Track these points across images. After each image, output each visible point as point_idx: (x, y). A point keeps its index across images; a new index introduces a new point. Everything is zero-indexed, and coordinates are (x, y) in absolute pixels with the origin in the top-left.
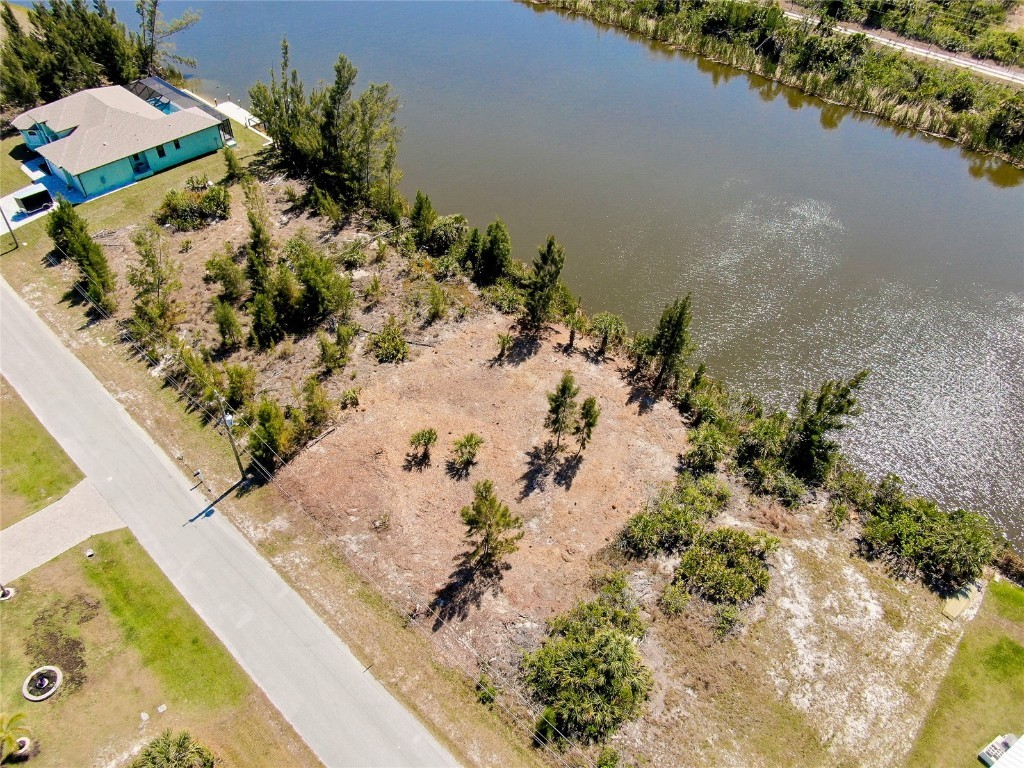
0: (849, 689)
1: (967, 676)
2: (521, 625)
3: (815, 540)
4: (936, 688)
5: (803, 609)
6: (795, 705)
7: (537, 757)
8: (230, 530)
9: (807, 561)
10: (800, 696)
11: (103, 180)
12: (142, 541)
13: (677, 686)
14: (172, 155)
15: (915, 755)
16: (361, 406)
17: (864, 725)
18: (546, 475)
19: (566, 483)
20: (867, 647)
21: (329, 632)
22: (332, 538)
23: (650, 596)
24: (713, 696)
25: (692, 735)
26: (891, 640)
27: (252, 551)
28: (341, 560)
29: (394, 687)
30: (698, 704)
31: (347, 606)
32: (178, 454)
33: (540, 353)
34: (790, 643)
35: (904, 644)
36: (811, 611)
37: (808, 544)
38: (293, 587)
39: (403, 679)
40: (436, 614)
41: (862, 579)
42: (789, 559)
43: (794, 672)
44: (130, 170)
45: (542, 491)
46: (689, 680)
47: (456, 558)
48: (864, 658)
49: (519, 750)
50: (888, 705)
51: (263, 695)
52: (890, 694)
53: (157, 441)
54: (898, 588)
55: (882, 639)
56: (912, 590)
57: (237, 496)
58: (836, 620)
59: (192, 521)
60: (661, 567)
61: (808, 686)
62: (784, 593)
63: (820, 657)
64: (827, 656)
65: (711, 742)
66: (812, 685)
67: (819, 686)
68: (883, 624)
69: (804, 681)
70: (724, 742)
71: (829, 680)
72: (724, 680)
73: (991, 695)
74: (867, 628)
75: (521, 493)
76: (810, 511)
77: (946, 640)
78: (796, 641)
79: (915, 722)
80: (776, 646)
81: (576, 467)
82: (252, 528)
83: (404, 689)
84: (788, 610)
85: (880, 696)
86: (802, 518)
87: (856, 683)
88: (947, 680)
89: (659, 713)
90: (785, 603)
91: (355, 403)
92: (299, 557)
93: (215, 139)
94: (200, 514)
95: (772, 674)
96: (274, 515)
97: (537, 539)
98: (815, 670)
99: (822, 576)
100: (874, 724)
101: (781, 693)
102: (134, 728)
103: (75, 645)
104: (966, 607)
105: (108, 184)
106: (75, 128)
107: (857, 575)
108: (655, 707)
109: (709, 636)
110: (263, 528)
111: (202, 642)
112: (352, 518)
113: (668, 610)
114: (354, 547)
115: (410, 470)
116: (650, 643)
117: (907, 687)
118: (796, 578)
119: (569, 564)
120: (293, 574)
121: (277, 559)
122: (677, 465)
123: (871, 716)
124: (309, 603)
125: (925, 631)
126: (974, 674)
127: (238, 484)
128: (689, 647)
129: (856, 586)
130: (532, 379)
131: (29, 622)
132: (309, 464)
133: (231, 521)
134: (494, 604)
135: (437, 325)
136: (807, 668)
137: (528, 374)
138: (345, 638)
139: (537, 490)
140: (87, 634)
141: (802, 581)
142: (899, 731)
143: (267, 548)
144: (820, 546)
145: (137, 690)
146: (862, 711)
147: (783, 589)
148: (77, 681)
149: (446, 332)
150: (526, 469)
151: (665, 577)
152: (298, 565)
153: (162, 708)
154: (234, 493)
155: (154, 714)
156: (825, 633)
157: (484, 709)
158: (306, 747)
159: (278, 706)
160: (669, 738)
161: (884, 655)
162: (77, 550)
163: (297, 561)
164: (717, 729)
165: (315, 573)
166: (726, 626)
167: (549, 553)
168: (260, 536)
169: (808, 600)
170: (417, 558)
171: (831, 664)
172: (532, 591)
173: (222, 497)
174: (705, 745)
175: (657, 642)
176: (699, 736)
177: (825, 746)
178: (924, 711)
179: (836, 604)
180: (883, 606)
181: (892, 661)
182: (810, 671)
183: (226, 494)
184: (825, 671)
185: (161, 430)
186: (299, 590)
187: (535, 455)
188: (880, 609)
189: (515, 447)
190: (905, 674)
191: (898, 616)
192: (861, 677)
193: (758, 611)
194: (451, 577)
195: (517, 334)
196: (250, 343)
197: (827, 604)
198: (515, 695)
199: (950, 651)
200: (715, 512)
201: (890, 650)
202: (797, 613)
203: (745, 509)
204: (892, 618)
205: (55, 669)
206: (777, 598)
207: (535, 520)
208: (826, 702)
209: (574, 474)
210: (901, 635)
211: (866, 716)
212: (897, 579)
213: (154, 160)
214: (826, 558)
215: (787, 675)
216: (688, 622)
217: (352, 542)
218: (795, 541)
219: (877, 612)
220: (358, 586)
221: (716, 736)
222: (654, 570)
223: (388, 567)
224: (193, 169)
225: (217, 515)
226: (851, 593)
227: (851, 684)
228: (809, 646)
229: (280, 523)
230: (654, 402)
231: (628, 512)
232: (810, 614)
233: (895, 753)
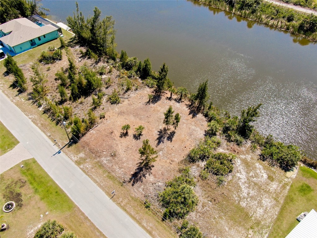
0: (258, 200)
1: (293, 195)
2: (158, 184)
3: (247, 155)
4: (284, 199)
5: (243, 176)
6: (241, 205)
7: (164, 224)
8: (66, 158)
9: (245, 162)
10: (243, 202)
11: (21, 48)
12: (39, 162)
13: (206, 201)
14: (43, 40)
15: (278, 219)
16: (106, 118)
17: (262, 211)
18: (164, 138)
19: (171, 140)
20: (263, 187)
21: (98, 188)
22: (98, 159)
23: (197, 174)
24: (217, 203)
25: (210, 215)
26: (270, 185)
27: (73, 164)
28: (101, 166)
29: (119, 204)
30: (212, 206)
31: (104, 180)
32: (49, 134)
33: (161, 100)
34: (240, 187)
35: (274, 186)
36: (246, 177)
37: (245, 157)
38: (87, 174)
39: (122, 202)
40: (132, 182)
41: (261, 167)
42: (239, 161)
43: (241, 195)
44: (30, 45)
45: (163, 143)
46: (209, 199)
47: (137, 164)
48: (262, 191)
49: (158, 222)
50: (269, 204)
51: (78, 208)
52: (270, 201)
53: (42, 131)
54: (272, 169)
55: (267, 185)
56: (276, 169)
57: (68, 147)
58: (253, 180)
59: (54, 155)
60: (200, 165)
61: (245, 199)
62: (238, 172)
63: (249, 191)
64: (251, 190)
65: (216, 217)
66: (246, 199)
67: (249, 200)
68: (268, 180)
69: (244, 198)
70: (220, 217)
71: (252, 197)
72: (220, 199)
73: (300, 201)
74: (263, 181)
75: (157, 144)
76: (245, 147)
77: (287, 184)
78: (241, 186)
79: (278, 209)
80: (236, 188)
81: (174, 135)
82: (73, 157)
83: (122, 205)
84: (239, 177)
85: (267, 202)
86: (243, 149)
87: (260, 198)
88: (287, 196)
89: (200, 209)
90: (238, 175)
91: (104, 117)
92: (88, 165)
93: (57, 34)
94: (57, 153)
95: (235, 196)
96: (80, 153)
97: (162, 158)
98: (247, 195)
99: (249, 166)
100: (265, 210)
101: (237, 202)
102: (39, 220)
103: (19, 195)
104: (293, 174)
105: (23, 50)
106: (11, 32)
107: (260, 166)
108: (199, 207)
109: (215, 185)
110: (77, 157)
111: (59, 192)
112: (104, 153)
113: (202, 177)
114: (105, 162)
115: (122, 137)
116: (197, 188)
117: (275, 199)
118: (241, 167)
119: (172, 165)
120: (86, 171)
121: (81, 166)
122: (204, 134)
123: (264, 208)
124: (92, 179)
125: (280, 182)
126: (295, 194)
127: (68, 143)
128: (209, 189)
129: (260, 169)
130: (159, 108)
131: (4, 188)
132: (90, 137)
133: (66, 155)
134: (149, 178)
135: (129, 92)
136: (245, 194)
137: (158, 106)
138: (103, 189)
139: (162, 143)
140: (22, 191)
141: (243, 168)
142: (273, 212)
143: (78, 163)
144: (249, 157)
145: (39, 208)
146: (262, 206)
147: (237, 171)
148: (20, 206)
149: (132, 94)
150: (158, 136)
151: (202, 168)
152: (88, 168)
153: (47, 213)
154: (67, 146)
155: (45, 215)
156: (250, 183)
157: (147, 209)
158: (92, 223)
159: (83, 211)
160: (204, 217)
161: (268, 189)
162: (18, 165)
163: (88, 166)
164: (218, 213)
165: (93, 170)
166: (220, 182)
167: (166, 162)
168: (76, 159)
169: (245, 173)
170: (125, 164)
171: (252, 193)
172: (161, 173)
173: (63, 147)
174: (215, 218)
175: (199, 188)
176: (213, 215)
177: (251, 217)
178: (280, 206)
179: (253, 175)
180: (268, 175)
181: (270, 191)
182: (246, 195)
183: (64, 146)
184: (250, 195)
185: (43, 127)
186: (88, 175)
187: (160, 132)
188: (267, 176)
189: (154, 129)
190: (274, 195)
191: (272, 177)
192: (261, 196)
193: (230, 177)
194: (136, 170)
195: (154, 94)
196: (70, 99)
197: (251, 174)
198: (156, 205)
199: (288, 188)
200: (216, 148)
201: (270, 188)
202: (242, 178)
203: (225, 147)
204: (270, 178)
205: (13, 202)
206: (236, 173)
207: (161, 152)
208: (251, 204)
209: (173, 137)
210: (273, 183)
211: (263, 208)
212: (272, 166)
213: (37, 42)
214: (250, 161)
215: (239, 196)
216: (209, 182)
217: (104, 160)
218: (241, 156)
219: (266, 177)
220: (107, 174)
221: (218, 216)
222: (198, 166)
223: (116, 167)
224: (50, 44)
225: (62, 153)
226: (258, 171)
227: (258, 198)
228: (245, 187)
229: (82, 155)
230: (197, 114)
231: (190, 148)
232: (246, 178)
233: (272, 219)
